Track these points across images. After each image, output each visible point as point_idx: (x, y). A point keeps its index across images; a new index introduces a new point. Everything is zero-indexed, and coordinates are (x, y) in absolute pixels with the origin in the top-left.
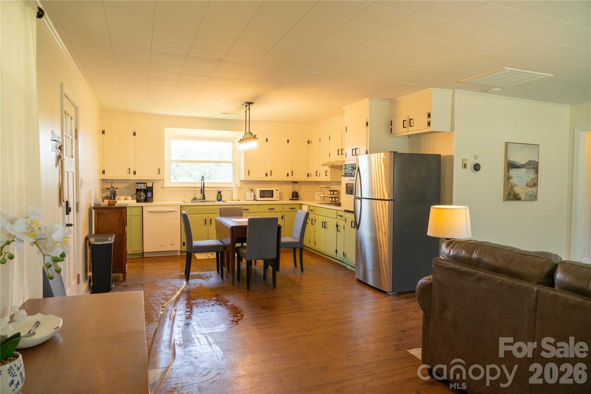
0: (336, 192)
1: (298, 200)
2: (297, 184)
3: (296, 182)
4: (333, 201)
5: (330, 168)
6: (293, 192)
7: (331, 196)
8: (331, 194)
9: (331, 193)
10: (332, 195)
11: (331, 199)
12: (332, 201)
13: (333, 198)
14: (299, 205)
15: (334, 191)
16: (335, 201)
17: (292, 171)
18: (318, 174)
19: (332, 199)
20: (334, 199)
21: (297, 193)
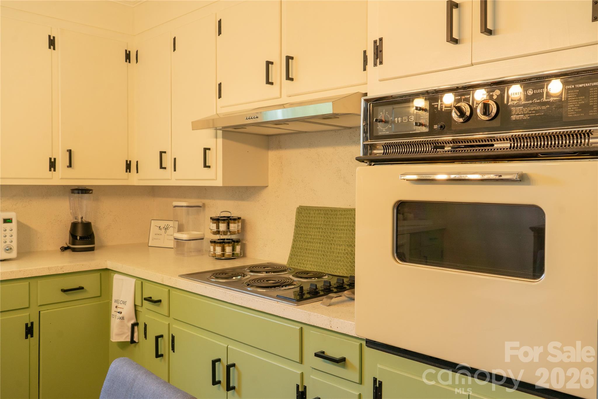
0: (236, 225)
1: (92, 249)
2: (86, 195)
3: (83, 191)
4: (226, 256)
5: (224, 137)
6: (74, 226)
7: (217, 237)
8: (218, 232)
9: (218, 227)
10: (225, 233)
11: (218, 250)
12: (223, 255)
13: (226, 245)
14: (98, 274)
15: (228, 220)
16: (233, 254)
17: (70, 151)
18: (168, 162)
19: (223, 250)
20: (231, 248)
21: (87, 226)
